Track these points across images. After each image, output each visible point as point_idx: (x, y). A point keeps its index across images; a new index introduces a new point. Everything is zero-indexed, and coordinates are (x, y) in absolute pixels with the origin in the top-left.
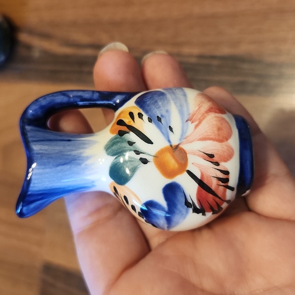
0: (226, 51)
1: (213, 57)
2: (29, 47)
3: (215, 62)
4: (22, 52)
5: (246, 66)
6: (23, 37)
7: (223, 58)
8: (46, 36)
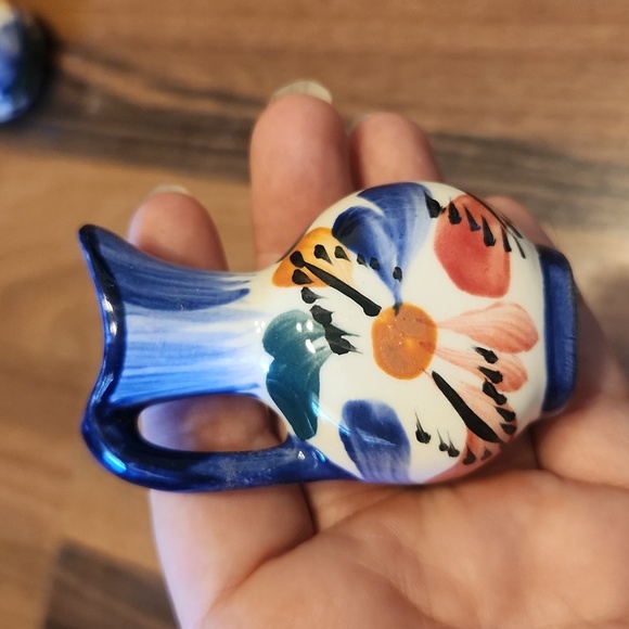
0: (493, 128)
1: (466, 140)
2: (81, 86)
3: (469, 151)
4: (64, 94)
5: (532, 164)
6: (72, 64)
7: (486, 143)
8: (119, 66)
